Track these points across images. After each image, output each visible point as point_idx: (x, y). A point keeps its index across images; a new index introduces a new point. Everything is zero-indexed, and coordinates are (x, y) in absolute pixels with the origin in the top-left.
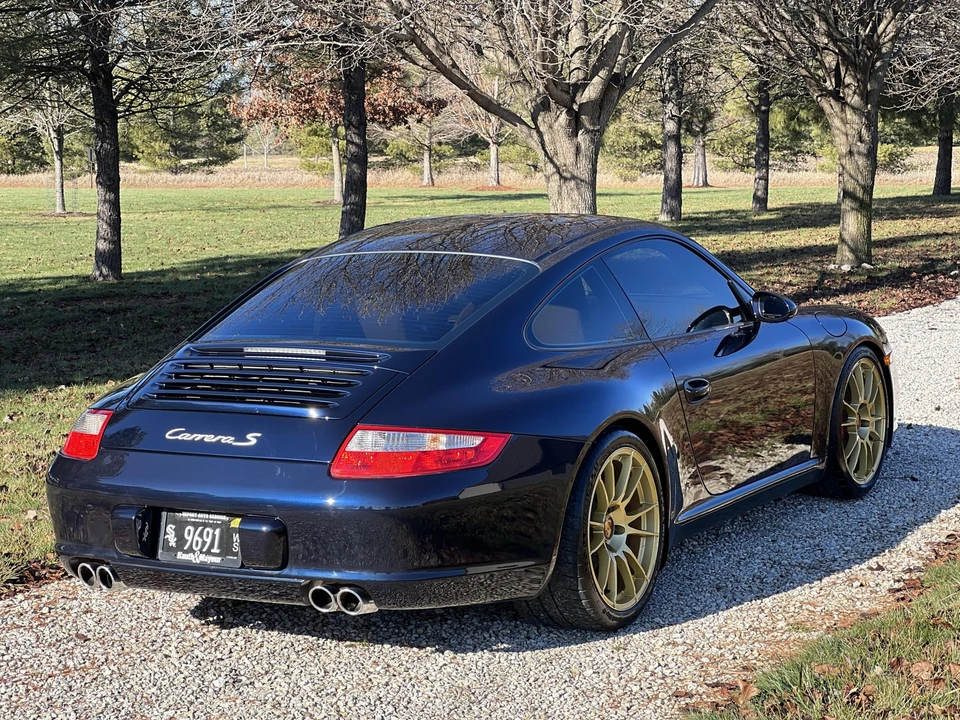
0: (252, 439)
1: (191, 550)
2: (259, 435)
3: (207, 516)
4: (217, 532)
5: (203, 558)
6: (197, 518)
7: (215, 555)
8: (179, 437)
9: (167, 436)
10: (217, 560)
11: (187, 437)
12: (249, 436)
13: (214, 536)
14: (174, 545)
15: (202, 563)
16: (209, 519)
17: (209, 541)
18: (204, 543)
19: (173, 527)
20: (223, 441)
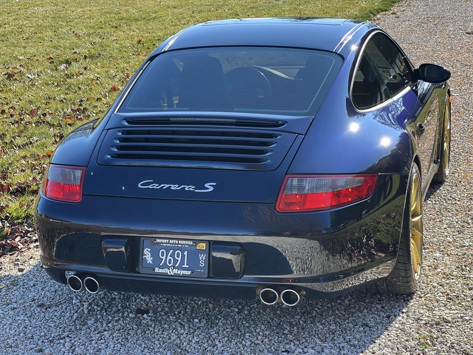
0: (209, 187)
1: (165, 266)
2: (215, 184)
3: (177, 242)
4: (186, 253)
5: (175, 271)
6: (169, 243)
7: (185, 269)
8: (150, 187)
9: (139, 186)
10: (189, 273)
11: (155, 186)
12: (207, 185)
13: (183, 256)
14: (151, 262)
15: (176, 275)
16: (178, 244)
17: (179, 259)
18: (176, 261)
19: (149, 250)
20: (186, 189)
